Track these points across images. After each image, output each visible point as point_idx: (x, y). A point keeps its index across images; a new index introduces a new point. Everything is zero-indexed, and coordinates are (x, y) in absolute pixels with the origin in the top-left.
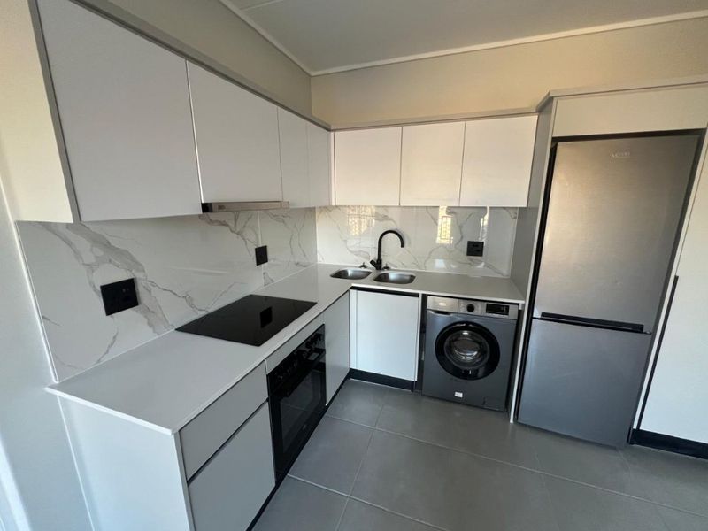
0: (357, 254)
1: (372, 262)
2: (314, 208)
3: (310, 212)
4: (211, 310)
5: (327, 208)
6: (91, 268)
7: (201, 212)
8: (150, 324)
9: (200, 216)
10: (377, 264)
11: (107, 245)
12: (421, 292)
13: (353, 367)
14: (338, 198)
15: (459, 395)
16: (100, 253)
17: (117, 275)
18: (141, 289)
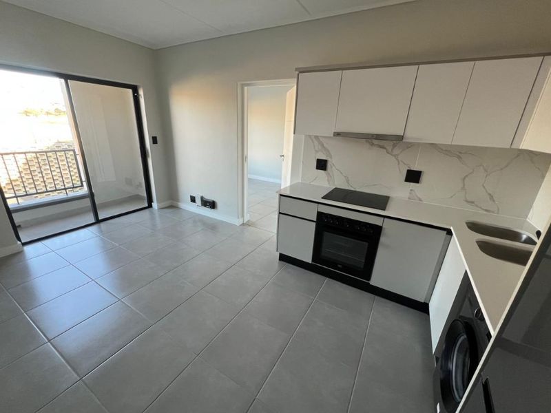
4: (358, 190)
6: (317, 151)
7: (332, 136)
8: (328, 180)
9: (330, 137)
11: (323, 145)
16: (320, 147)
17: (323, 157)
18: (329, 165)
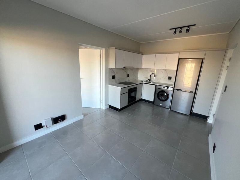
0: (146, 78)
1: (148, 80)
2: (138, 68)
3: (137, 69)
5: (141, 69)
6: (112, 73)
7: (123, 68)
8: (115, 82)
10: (150, 80)
12: (155, 84)
13: (142, 98)
14: (143, 66)
15: (161, 105)
18: (115, 77)
